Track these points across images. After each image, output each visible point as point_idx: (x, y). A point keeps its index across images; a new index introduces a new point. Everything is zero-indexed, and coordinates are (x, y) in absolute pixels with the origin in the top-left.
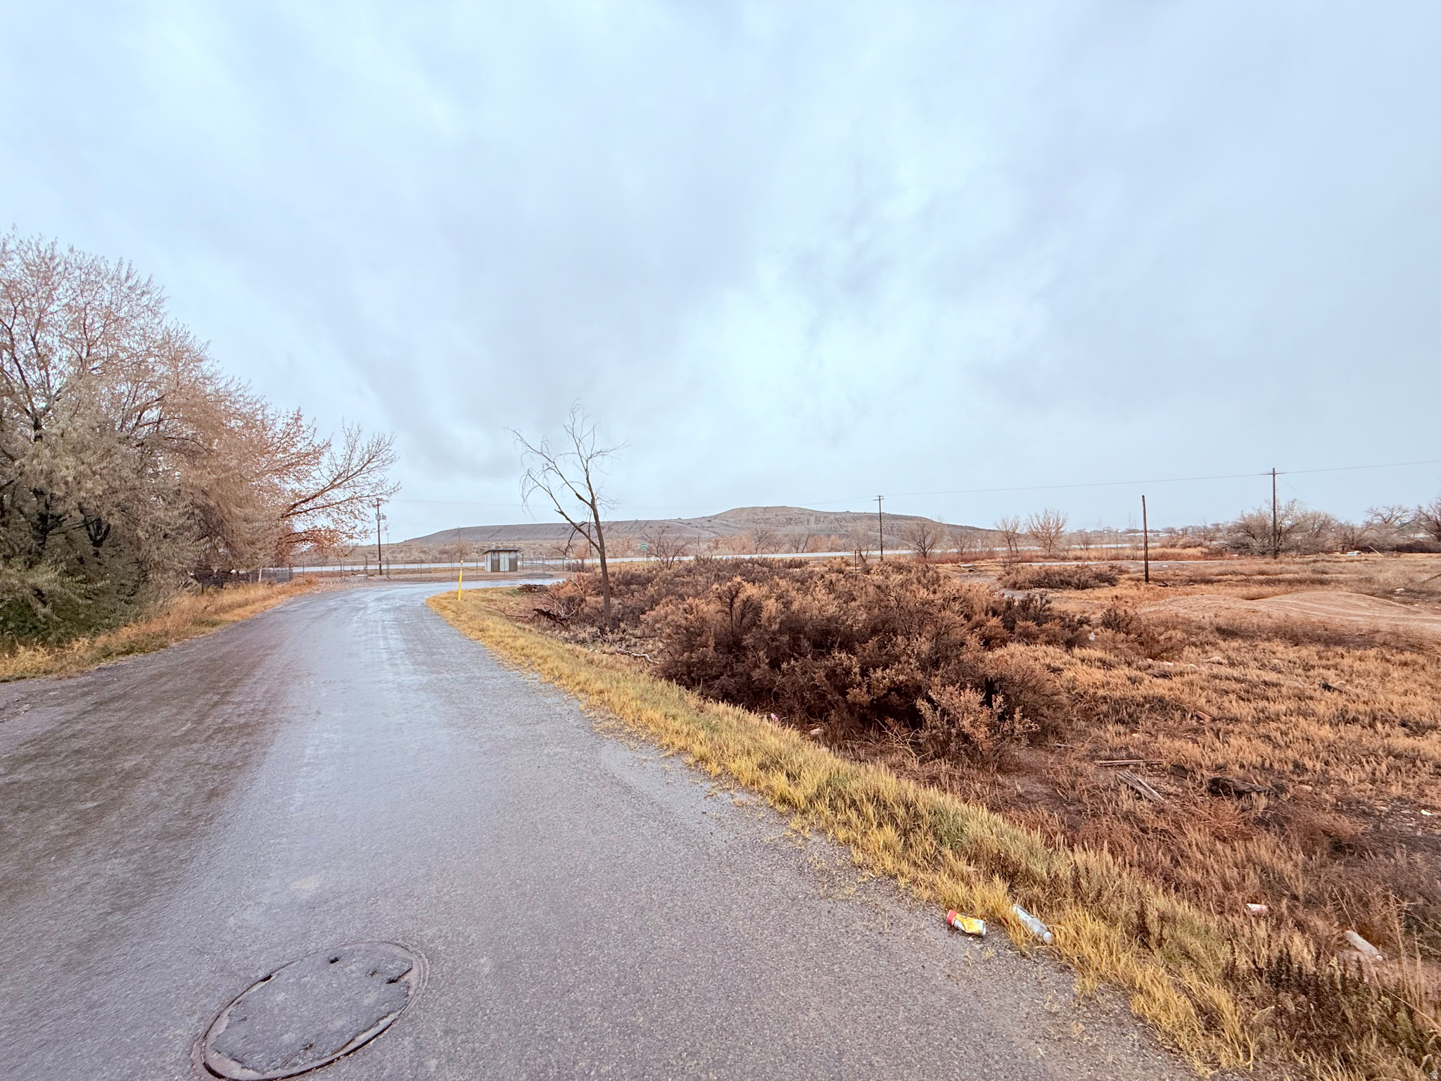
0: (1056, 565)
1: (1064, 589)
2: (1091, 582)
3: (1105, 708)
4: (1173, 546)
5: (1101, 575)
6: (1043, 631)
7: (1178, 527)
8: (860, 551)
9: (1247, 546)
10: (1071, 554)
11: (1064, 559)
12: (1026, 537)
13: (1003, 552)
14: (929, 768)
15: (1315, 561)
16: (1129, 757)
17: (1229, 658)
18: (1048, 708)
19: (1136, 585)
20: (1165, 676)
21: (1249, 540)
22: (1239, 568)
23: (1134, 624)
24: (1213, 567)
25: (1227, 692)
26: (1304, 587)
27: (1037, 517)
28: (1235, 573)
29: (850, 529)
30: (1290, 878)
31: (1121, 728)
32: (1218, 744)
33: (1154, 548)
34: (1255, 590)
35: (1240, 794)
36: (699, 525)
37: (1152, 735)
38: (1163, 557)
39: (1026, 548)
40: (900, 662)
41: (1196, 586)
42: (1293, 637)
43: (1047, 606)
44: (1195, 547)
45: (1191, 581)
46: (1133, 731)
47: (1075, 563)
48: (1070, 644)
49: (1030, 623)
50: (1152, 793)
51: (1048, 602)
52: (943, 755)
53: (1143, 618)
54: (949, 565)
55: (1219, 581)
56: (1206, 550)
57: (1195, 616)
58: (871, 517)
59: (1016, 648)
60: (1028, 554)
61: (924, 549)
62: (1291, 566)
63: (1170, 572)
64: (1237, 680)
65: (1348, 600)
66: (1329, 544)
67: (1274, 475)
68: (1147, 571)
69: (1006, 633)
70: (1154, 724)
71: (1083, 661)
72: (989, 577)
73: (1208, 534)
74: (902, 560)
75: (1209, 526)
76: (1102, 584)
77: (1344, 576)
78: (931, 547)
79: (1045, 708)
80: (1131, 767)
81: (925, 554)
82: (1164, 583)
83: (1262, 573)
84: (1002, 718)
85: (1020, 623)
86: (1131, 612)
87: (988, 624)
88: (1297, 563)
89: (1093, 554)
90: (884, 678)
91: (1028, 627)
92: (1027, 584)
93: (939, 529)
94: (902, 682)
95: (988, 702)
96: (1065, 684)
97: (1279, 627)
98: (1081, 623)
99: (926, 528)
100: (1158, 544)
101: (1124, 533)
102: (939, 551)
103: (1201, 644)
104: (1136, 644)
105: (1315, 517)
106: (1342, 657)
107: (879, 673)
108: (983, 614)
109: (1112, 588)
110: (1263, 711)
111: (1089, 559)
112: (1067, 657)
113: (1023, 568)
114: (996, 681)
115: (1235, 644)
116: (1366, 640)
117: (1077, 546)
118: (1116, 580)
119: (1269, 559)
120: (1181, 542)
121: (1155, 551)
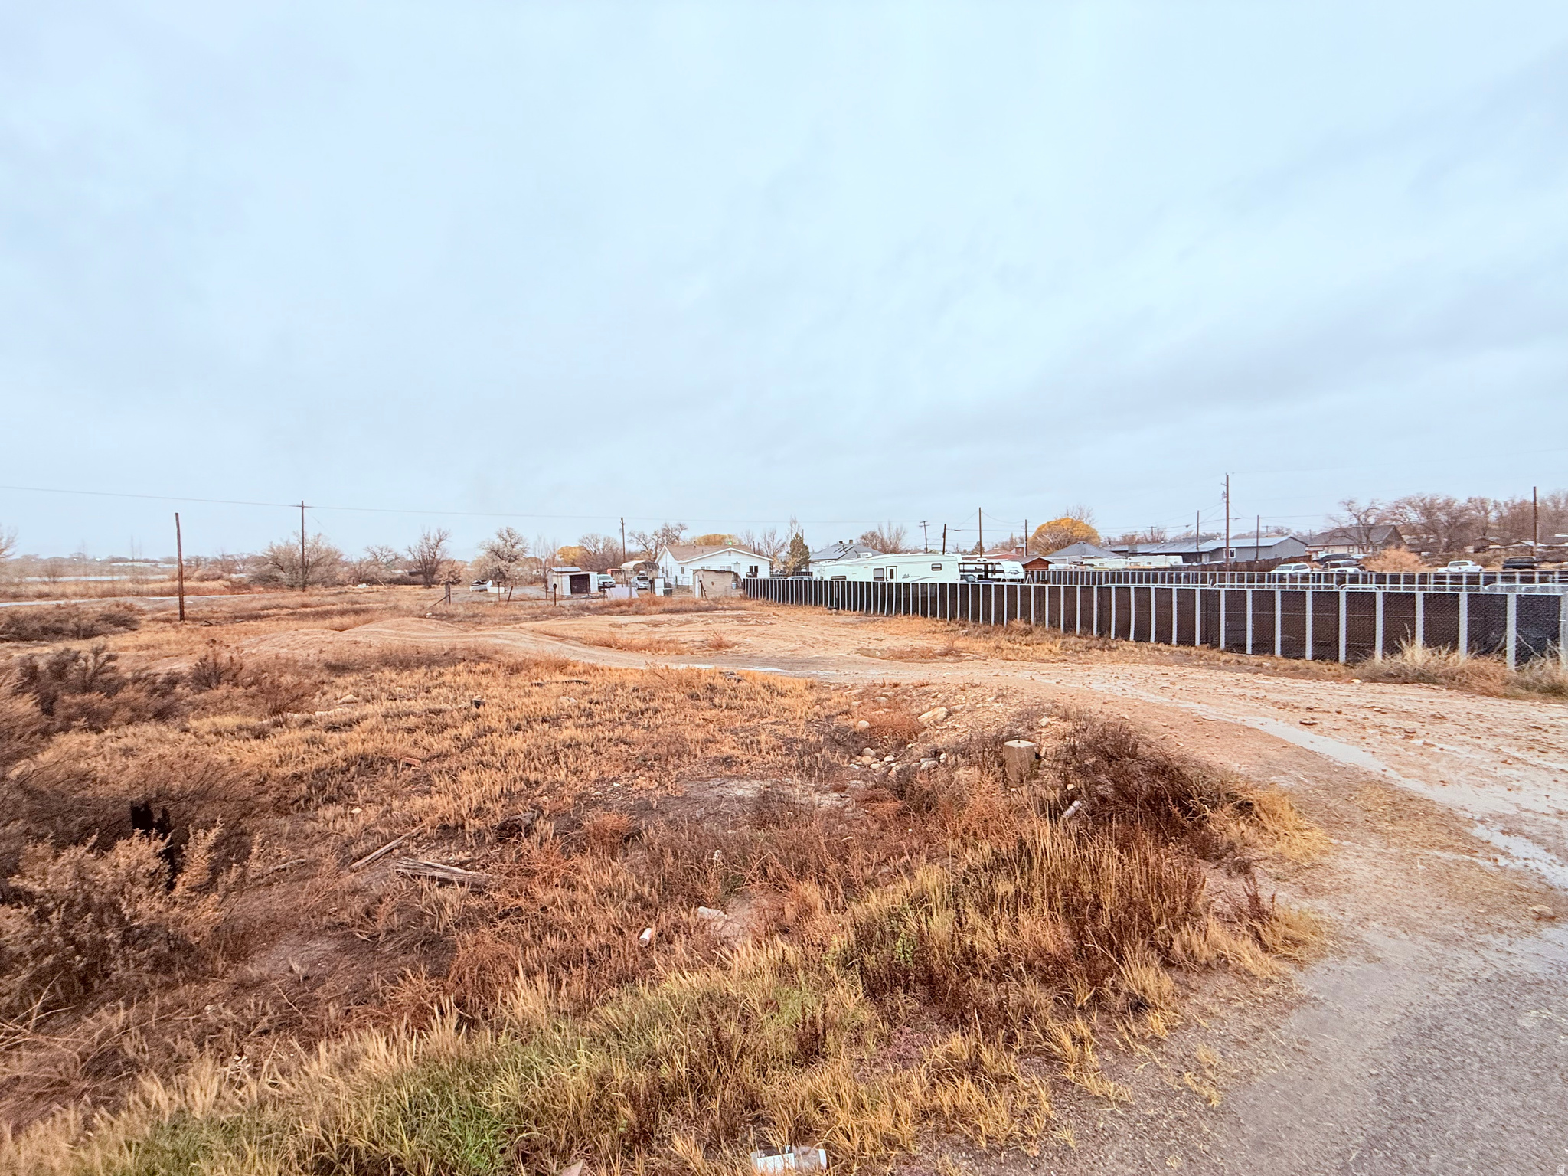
2: (98, 628)
4: (187, 579)
5: (104, 617)
7: (187, 557)
9: (276, 579)
10: (32, 590)
15: (335, 594)
16: (385, 839)
17: (360, 695)
19: (171, 627)
21: (277, 572)
22: (279, 602)
24: (248, 601)
28: (277, 607)
32: (452, 787)
37: (379, 803)
41: (247, 623)
42: (398, 664)
44: (214, 579)
45: (237, 618)
55: (268, 616)
56: (228, 583)
57: (300, 654)
62: (325, 599)
63: (207, 609)
66: (340, 577)
67: (303, 507)
68: (182, 608)
73: (227, 565)
76: (117, 629)
80: (396, 852)
82: (205, 622)
83: (302, 606)
88: (320, 596)
89: (69, 589)
100: (165, 576)
105: (329, 553)
109: (134, 633)
111: (67, 596)
116: (451, 658)
117: (37, 579)
118: (135, 622)
119: (298, 592)
120: (196, 575)
121: (162, 585)
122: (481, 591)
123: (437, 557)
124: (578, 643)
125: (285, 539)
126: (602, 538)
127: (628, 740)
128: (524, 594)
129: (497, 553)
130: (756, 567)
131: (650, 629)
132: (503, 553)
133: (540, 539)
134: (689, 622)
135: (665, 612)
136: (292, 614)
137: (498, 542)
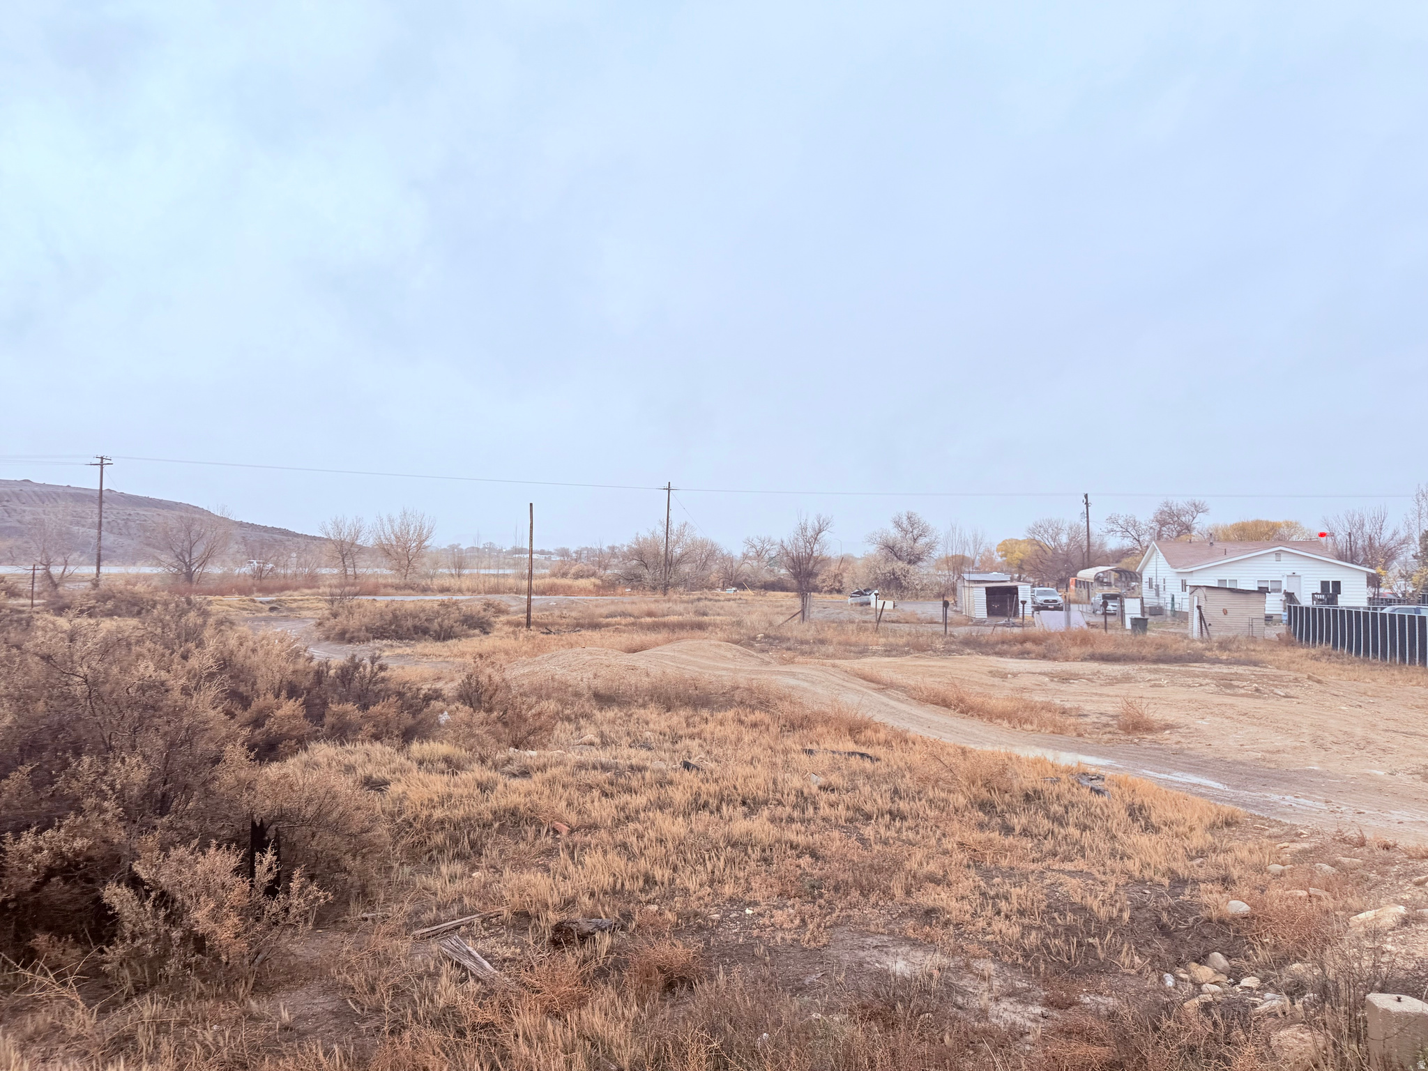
0: (410, 601)
1: (419, 640)
2: (458, 628)
3: (439, 838)
4: (564, 575)
5: (472, 617)
6: (368, 718)
7: (573, 548)
8: (48, 565)
9: (638, 578)
10: (437, 583)
11: (425, 590)
12: (372, 552)
13: (333, 575)
14: (119, 1021)
15: (699, 600)
16: (462, 913)
17: (602, 735)
18: (354, 856)
19: (514, 633)
20: (525, 773)
21: (642, 571)
22: (629, 608)
23: (500, 695)
24: (602, 605)
25: (591, 787)
26: (684, 634)
27: (391, 521)
28: (624, 614)
29: (28, 518)
30: (619, 1046)
31: (458, 867)
32: (571, 868)
33: (543, 577)
34: (638, 638)
35: (583, 938)
37: (497, 871)
38: (551, 590)
39: (370, 571)
40: (80, 811)
41: (583, 632)
42: (667, 699)
43: (383, 674)
44: (588, 577)
45: (578, 626)
46: (474, 868)
47: (440, 597)
48: (408, 736)
49: (349, 707)
50: (482, 967)
51: (382, 668)
52: (152, 985)
53: (513, 684)
54: (234, 599)
55: (607, 625)
56: (598, 582)
57: (573, 678)
58: (79, 496)
59: (323, 751)
60: (373, 580)
61: (189, 567)
62: (677, 606)
63: (557, 613)
64: (605, 768)
65: (717, 651)
66: (713, 578)
67: (669, 490)
68: (529, 610)
69: (308, 727)
70: (501, 852)
71: (421, 763)
72: (302, 619)
73: (603, 559)
74: (140, 588)
75: (605, 548)
76: (472, 632)
77: (720, 618)
78: (203, 563)
79: (348, 856)
80: (463, 929)
81: (189, 576)
82: (547, 628)
83: (650, 614)
84: (271, 891)
85: (334, 707)
86: (497, 678)
87: (279, 713)
88: (683, 602)
89: (465, 583)
90: (38, 850)
91: (345, 713)
92: (362, 634)
93: (221, 531)
94: (77, 854)
95: (247, 869)
96: (389, 807)
97: (656, 688)
98: (428, 699)
99: (197, 527)
100: (547, 571)
101: (508, 553)
102: (217, 571)
103: (576, 718)
104: (499, 725)
105: (703, 545)
106: (707, 721)
107: (28, 839)
108: (270, 696)
109: (483, 637)
110: (623, 809)
111: (460, 591)
112: (400, 759)
113: (359, 606)
114: (272, 822)
115: (610, 714)
116: (727, 699)
117: (446, 571)
118: (490, 625)
119: (659, 596)
120: (573, 570)
121: (543, 581)
122: (862, 604)
123: (815, 554)
124: (904, 696)
125: (651, 530)
126: (1066, 526)
127: (821, 852)
128: (913, 614)
129: (892, 550)
130: (1337, 585)
131: (1052, 685)
132: (901, 549)
133: (954, 529)
134: (1127, 679)
135: (1093, 658)
136: (633, 624)
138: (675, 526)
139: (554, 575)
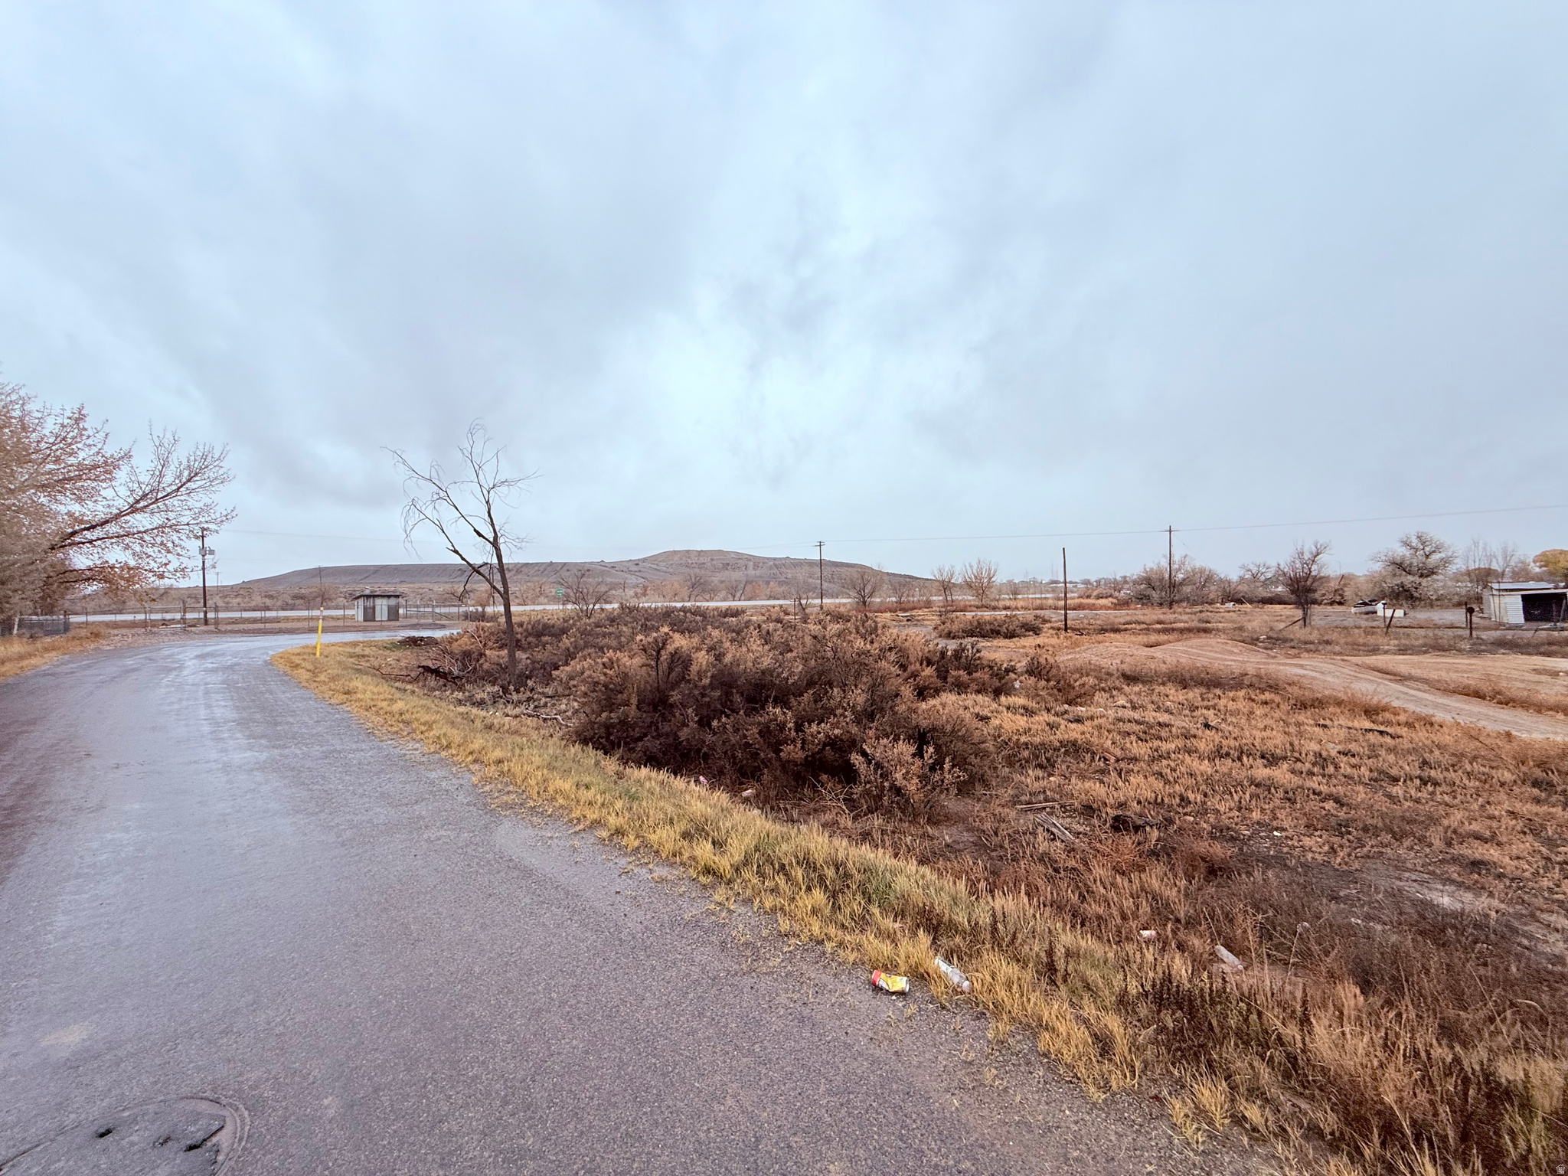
0: (987, 615)
1: (994, 638)
2: (1018, 631)
3: (1025, 754)
4: (1089, 597)
5: (1027, 625)
6: (973, 680)
7: (1093, 578)
8: (800, 599)
9: (1148, 597)
10: (1001, 604)
11: (994, 609)
12: (960, 586)
13: (939, 601)
14: (862, 825)
15: (1201, 612)
16: (1046, 800)
17: (1131, 702)
18: (976, 757)
19: (1056, 634)
20: (1078, 720)
21: (1150, 591)
22: (1141, 618)
23: (1054, 671)
24: (1121, 616)
25: (1129, 734)
26: (1192, 635)
27: (971, 567)
28: (1138, 622)
29: (789, 576)
30: (1175, 903)
31: (1040, 773)
32: (1120, 783)
33: (1072, 598)
34: (1153, 638)
35: (1137, 829)
36: (625, 569)
37: (1067, 778)
38: (1080, 607)
39: (960, 598)
40: (835, 716)
41: (1106, 634)
42: (1182, 681)
43: (978, 655)
44: (1106, 598)
45: (1102, 630)
46: (1051, 774)
47: (1004, 613)
48: (997, 693)
49: (961, 672)
50: (1064, 834)
51: (979, 651)
52: (876, 810)
53: (1061, 666)
54: (888, 615)
55: (1126, 630)
56: (1115, 601)
57: (1105, 663)
59: (949, 698)
60: (962, 603)
61: (864, 597)
62: (1182, 616)
63: (1086, 621)
64: (1138, 722)
65: (1224, 647)
66: (1212, 596)
67: (1170, 531)
68: (1066, 620)
69: (939, 683)
70: (1068, 767)
71: (1008, 708)
72: (925, 626)
73: (1117, 586)
74: (841, 609)
75: (1118, 577)
76: (1028, 633)
77: (1222, 625)
78: (871, 596)
79: (973, 757)
80: (1048, 809)
81: (864, 603)
82: (1080, 632)
83: (1160, 622)
84: (932, 768)
85: (953, 673)
86: (1051, 660)
87: (923, 674)
88: (1187, 613)
89: (1020, 604)
90: (819, 733)
91: (960, 676)
92: (960, 634)
94: (836, 737)
95: (920, 753)
96: (992, 732)
97: (1172, 672)
98: (1007, 671)
100: (1076, 595)
101: (1046, 584)
102: (878, 600)
103: (1109, 689)
104: (1055, 690)
106: (1220, 697)
107: (814, 728)
108: (918, 664)
109: (1036, 636)
110: (1157, 750)
111: (1017, 608)
112: (995, 705)
113: (957, 618)
114: (929, 732)
115: (1136, 689)
116: (1237, 682)
117: (1007, 596)
118: (1039, 629)
119: (1166, 609)
120: (1095, 593)
121: (1074, 601)
122: (1367, 613)
123: (1313, 573)
124: (1426, 687)
125: (1157, 561)
127: (1346, 800)
128: (1429, 620)
129: (1400, 566)
132: (1410, 565)
136: (1147, 629)
137: (1401, 552)
138: (1176, 558)
139: (1081, 597)
